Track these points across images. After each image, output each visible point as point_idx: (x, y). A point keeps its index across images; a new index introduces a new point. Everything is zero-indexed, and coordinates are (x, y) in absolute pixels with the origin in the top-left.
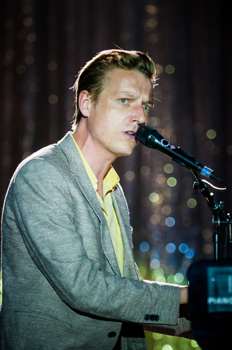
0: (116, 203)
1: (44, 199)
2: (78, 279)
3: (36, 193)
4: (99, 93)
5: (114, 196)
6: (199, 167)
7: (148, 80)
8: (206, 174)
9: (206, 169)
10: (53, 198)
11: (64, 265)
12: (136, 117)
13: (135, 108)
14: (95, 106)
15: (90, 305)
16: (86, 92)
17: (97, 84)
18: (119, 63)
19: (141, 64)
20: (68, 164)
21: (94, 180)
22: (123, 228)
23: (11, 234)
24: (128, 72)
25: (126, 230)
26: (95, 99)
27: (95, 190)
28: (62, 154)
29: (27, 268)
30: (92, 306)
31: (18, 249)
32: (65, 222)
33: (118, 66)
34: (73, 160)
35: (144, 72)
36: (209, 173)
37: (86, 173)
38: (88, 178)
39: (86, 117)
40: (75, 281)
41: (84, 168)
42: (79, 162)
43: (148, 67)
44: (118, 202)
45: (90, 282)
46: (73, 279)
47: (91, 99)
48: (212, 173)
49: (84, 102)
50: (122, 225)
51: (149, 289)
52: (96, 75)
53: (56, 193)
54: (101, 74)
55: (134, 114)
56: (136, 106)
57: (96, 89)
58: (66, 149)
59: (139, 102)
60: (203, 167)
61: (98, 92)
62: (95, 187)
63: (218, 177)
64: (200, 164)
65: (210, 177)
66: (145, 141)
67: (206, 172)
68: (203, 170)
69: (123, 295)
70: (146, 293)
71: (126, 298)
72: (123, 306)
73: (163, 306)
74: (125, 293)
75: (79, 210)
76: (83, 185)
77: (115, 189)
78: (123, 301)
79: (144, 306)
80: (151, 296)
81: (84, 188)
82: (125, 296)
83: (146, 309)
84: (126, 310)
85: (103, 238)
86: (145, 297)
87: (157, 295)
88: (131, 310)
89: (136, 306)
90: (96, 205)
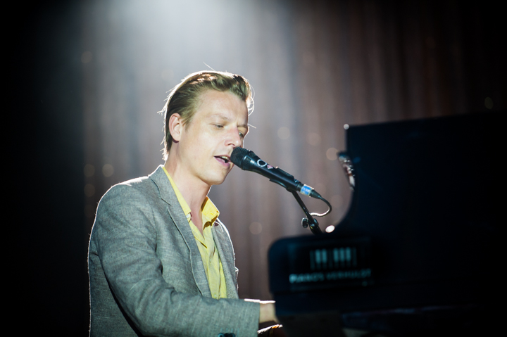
2: (143, 300)
4: (190, 117)
5: (214, 231)
6: (298, 186)
7: (243, 102)
8: (306, 192)
9: (306, 187)
10: (134, 220)
11: (128, 287)
12: (231, 140)
13: (230, 131)
14: (186, 129)
16: (177, 115)
17: (188, 107)
18: (212, 84)
19: (235, 86)
20: (158, 192)
21: (187, 210)
24: (222, 93)
26: (187, 123)
27: (189, 220)
29: (113, 306)
32: (142, 245)
33: (211, 87)
34: (164, 189)
35: (238, 94)
36: (309, 191)
37: (178, 202)
39: (177, 142)
40: (139, 302)
41: (176, 196)
42: (171, 191)
43: (243, 89)
45: (155, 301)
46: (137, 300)
47: (182, 122)
48: (313, 191)
49: (175, 126)
52: (187, 97)
53: (137, 215)
54: (193, 96)
55: (228, 138)
56: (231, 130)
57: (188, 112)
59: (233, 125)
60: (303, 185)
61: (190, 115)
62: (189, 217)
63: (319, 194)
64: (299, 183)
65: (311, 195)
66: (240, 163)
67: (305, 190)
68: (303, 188)
69: (191, 312)
70: (218, 310)
71: (194, 316)
72: (192, 325)
73: (239, 323)
74: (194, 310)
75: (165, 236)
76: (175, 212)
77: (216, 225)
78: (191, 319)
79: (217, 324)
80: (225, 313)
81: (174, 215)
82: (193, 314)
83: (220, 327)
84: (196, 329)
85: (194, 268)
86: (217, 314)
87: (231, 311)
88: (201, 329)
89: (207, 324)
90: (188, 233)
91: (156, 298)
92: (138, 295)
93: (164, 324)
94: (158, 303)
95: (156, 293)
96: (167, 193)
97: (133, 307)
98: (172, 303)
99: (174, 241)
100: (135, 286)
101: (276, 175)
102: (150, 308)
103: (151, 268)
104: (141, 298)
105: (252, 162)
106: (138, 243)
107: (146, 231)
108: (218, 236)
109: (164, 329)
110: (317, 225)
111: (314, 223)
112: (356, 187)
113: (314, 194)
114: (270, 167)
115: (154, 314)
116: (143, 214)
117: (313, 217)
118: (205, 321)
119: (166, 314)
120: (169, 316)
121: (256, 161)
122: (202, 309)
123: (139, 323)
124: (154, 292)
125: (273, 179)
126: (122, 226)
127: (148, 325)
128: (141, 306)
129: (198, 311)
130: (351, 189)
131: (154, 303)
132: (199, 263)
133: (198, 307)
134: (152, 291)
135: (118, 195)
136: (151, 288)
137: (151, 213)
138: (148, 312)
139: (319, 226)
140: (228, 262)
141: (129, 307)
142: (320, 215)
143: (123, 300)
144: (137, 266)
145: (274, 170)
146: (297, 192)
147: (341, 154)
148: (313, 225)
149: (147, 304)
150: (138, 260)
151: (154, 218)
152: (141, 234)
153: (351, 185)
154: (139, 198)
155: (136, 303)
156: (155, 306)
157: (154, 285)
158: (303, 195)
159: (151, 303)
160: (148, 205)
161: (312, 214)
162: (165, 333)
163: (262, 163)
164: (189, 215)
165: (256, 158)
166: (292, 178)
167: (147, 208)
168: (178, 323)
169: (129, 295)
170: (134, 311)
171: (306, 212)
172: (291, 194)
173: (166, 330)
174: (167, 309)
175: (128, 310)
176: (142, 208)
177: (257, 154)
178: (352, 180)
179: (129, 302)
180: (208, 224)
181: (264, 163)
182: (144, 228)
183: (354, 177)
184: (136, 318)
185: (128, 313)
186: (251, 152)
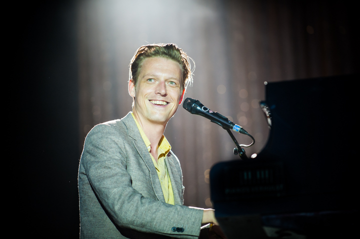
0: (168, 164)
1: (103, 150)
2: (121, 200)
3: (97, 148)
5: (167, 160)
6: (231, 125)
8: (237, 130)
9: (236, 126)
10: (111, 148)
11: (110, 191)
15: (128, 219)
20: (127, 131)
22: (173, 182)
23: (83, 185)
25: (176, 184)
27: (149, 150)
28: (124, 125)
29: (96, 209)
30: (130, 219)
31: (88, 196)
34: (131, 129)
36: (239, 129)
37: (141, 137)
38: (143, 141)
40: (118, 202)
41: (140, 134)
44: (170, 165)
48: (242, 129)
50: (173, 180)
51: (177, 209)
53: (114, 145)
58: (127, 122)
60: (234, 125)
63: (246, 131)
64: (232, 123)
65: (240, 132)
66: (190, 109)
67: (236, 128)
68: (234, 127)
69: (154, 211)
70: (174, 211)
71: (156, 213)
72: (154, 219)
73: (188, 221)
74: (156, 210)
75: (132, 160)
76: (139, 145)
77: (169, 155)
78: (154, 215)
79: (172, 221)
80: (178, 214)
81: (138, 147)
82: (155, 212)
83: (174, 222)
84: (157, 223)
85: (154, 184)
86: (173, 213)
87: (183, 212)
88: (160, 223)
89: (165, 220)
90: (148, 160)
91: (130, 199)
92: (117, 197)
93: (135, 217)
94: (131, 202)
95: (130, 196)
96: (134, 131)
97: (113, 204)
98: (142, 203)
99: (139, 164)
100: (115, 190)
101: (215, 118)
102: (126, 206)
103: (125, 180)
104: (119, 199)
105: (198, 108)
106: (115, 164)
107: (120, 156)
108: (169, 163)
109: (134, 221)
110: (244, 153)
111: (242, 152)
112: (272, 126)
113: (243, 131)
114: (211, 112)
115: (128, 210)
116: (117, 144)
117: (242, 148)
118: (164, 218)
119: (137, 211)
120: (138, 212)
121: (201, 108)
122: (162, 209)
123: (117, 216)
124: (129, 195)
125: (213, 120)
126: (104, 152)
127: (123, 217)
128: (119, 204)
129: (160, 210)
130: (269, 127)
131: (129, 202)
132: (157, 180)
133: (160, 208)
134: (127, 195)
135: (99, 131)
136: (127, 193)
137: (123, 144)
138: (124, 208)
139: (246, 153)
140: (176, 181)
141: (110, 205)
142: (246, 146)
143: (106, 200)
144: (115, 178)
145: (214, 114)
146: (230, 129)
147: (261, 103)
148: (242, 153)
149: (123, 203)
150: (116, 174)
151: (125, 148)
152: (117, 158)
153: (269, 125)
154: (114, 133)
155: (116, 202)
156: (129, 205)
157: (129, 190)
158: (234, 132)
159: (126, 202)
160: (120, 138)
161: (241, 145)
162: (135, 224)
163: (205, 109)
164: (150, 147)
165: (201, 106)
166: (226, 120)
167: (120, 140)
168: (145, 217)
169: (111, 196)
170: (114, 208)
171: (237, 143)
172: (226, 131)
173: (135, 222)
174: (137, 207)
175: (109, 207)
176: (116, 140)
177: (201, 102)
178: (269, 120)
179: (110, 202)
180: (162, 155)
181: (207, 109)
182: (119, 154)
183: (271, 119)
184: (115, 212)
185: (109, 210)
186: (197, 101)
